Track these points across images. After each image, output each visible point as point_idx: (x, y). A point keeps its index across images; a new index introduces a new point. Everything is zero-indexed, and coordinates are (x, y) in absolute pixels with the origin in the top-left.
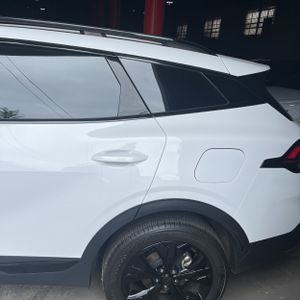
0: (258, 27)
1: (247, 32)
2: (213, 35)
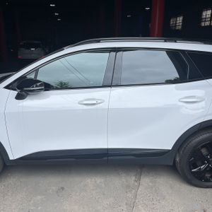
1: (203, 24)
2: (177, 28)
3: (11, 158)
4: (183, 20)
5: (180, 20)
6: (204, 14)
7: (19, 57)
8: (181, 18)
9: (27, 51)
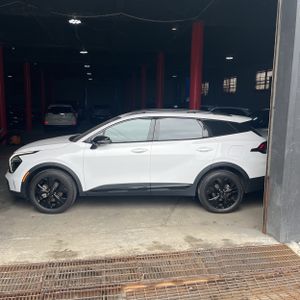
0: (266, 84)
1: (258, 88)
2: (231, 90)
3: (84, 190)
5: (234, 81)
6: (258, 76)
7: (47, 123)
8: (235, 80)
9: (56, 116)
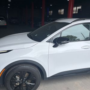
0: (76, 11)
4: (64, 11)
